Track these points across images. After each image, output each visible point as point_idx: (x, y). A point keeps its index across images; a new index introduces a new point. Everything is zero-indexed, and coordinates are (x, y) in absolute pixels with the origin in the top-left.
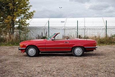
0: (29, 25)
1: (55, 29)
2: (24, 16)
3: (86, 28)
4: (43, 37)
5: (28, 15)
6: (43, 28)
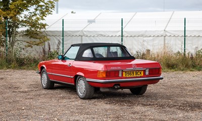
0: (46, 27)
1: (102, 35)
2: (36, 10)
3: (168, 34)
5: (44, 7)
6: (78, 34)
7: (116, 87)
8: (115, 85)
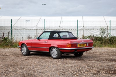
4: (4, 37)
7: (75, 52)
8: (75, 51)
